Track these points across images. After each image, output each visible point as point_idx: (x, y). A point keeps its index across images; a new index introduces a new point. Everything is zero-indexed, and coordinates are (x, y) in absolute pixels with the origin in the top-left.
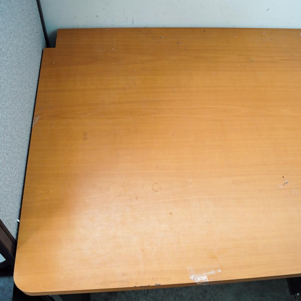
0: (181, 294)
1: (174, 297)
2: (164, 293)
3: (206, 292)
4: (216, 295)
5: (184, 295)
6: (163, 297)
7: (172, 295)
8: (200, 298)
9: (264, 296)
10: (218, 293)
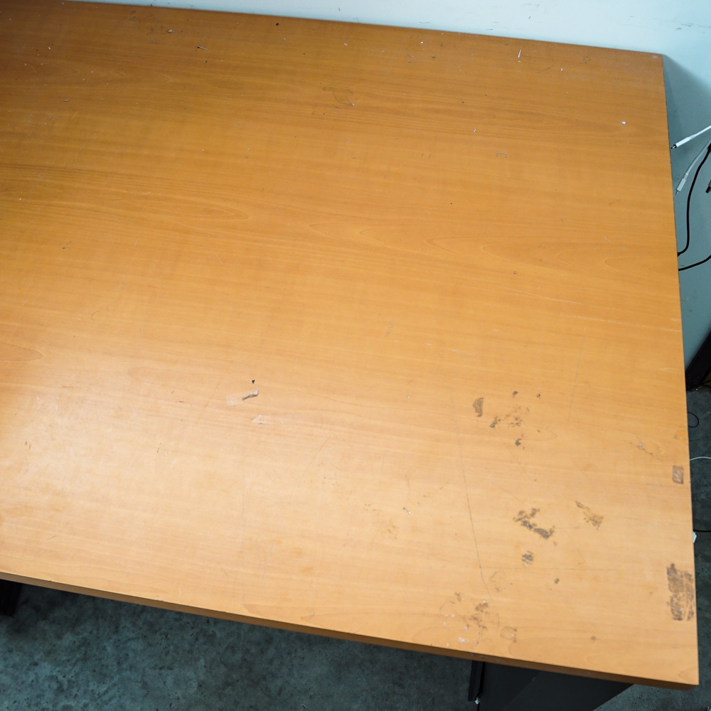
0: (213, 631)
1: (195, 634)
2: (176, 620)
3: (269, 640)
4: (289, 653)
5: (219, 635)
6: (171, 629)
7: (193, 628)
8: (253, 651)
9: (401, 686)
10: (296, 651)
